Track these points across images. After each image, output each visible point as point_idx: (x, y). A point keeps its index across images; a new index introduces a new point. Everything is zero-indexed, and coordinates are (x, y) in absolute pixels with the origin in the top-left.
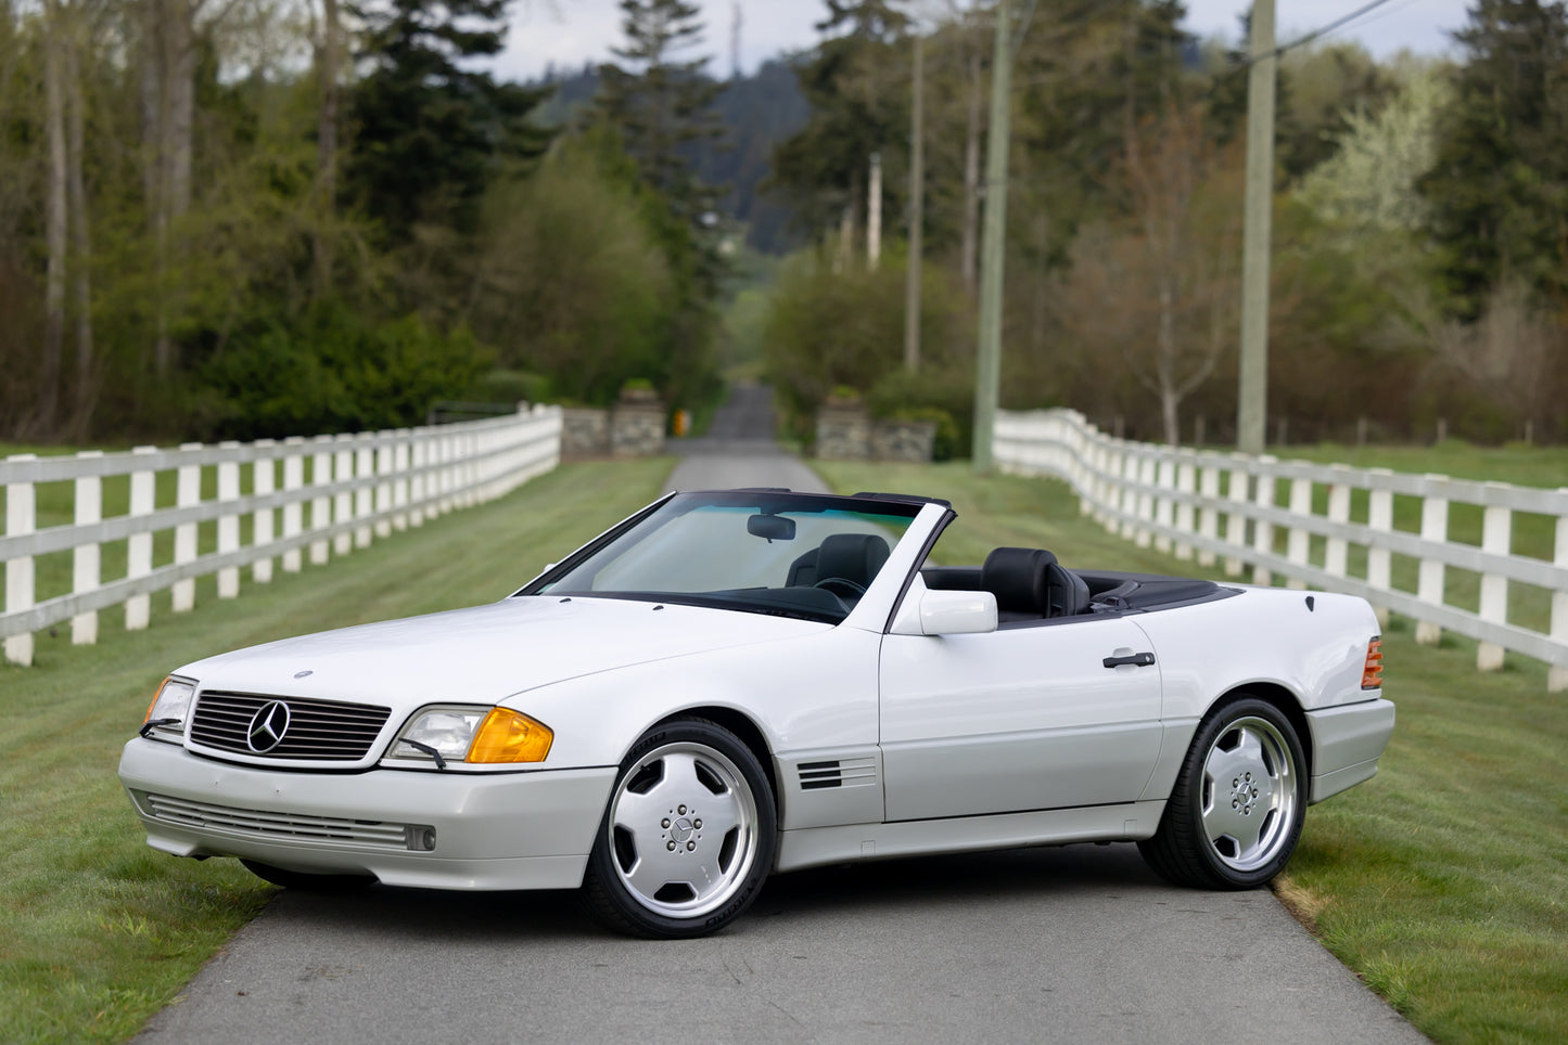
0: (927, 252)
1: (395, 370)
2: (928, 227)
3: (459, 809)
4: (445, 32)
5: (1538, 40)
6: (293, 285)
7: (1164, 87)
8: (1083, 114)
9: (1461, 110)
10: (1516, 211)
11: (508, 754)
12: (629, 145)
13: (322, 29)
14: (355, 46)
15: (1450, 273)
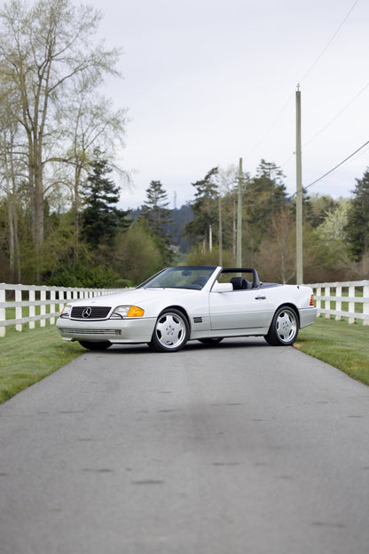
0: (224, 248)
1: (95, 280)
2: (223, 242)
3: (126, 326)
4: (104, 197)
6: (69, 260)
7: (281, 207)
8: (262, 214)
9: (354, 210)
11: (135, 315)
12: (150, 225)
13: (74, 197)
14: (82, 202)
15: (353, 250)
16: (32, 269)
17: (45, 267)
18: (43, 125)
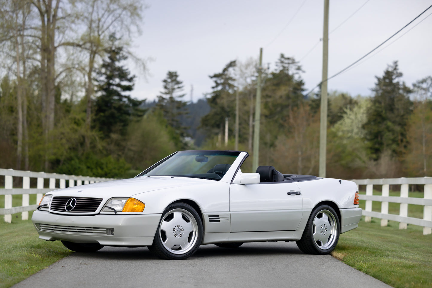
0: (240, 142)
1: (105, 169)
2: (240, 136)
3: (120, 224)
4: (119, 85)
5: (393, 91)
6: (80, 148)
7: (299, 102)
8: (279, 109)
9: (373, 108)
10: (388, 133)
11: (133, 210)
12: (165, 116)
13: (87, 84)
14: (96, 89)
15: (371, 148)
16: (40, 156)
17: (55, 154)
18: (57, 7)
